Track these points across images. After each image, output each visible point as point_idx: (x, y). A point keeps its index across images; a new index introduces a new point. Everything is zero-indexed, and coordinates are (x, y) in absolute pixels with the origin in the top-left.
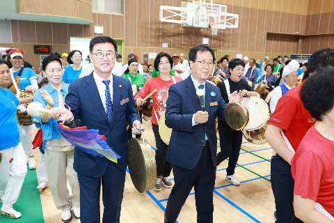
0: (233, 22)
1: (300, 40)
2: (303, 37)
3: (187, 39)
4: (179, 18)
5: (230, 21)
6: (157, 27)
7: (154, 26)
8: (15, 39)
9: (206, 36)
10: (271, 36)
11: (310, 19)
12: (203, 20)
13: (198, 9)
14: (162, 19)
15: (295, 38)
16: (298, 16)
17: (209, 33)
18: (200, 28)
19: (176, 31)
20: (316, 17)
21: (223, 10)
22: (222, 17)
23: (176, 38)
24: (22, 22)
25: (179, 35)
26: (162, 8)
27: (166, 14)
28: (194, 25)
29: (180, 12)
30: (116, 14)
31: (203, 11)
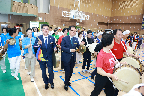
0: (87, 18)
1: (109, 25)
2: (109, 24)
3: (71, 23)
4: (69, 16)
5: (86, 17)
6: (61, 18)
7: (60, 18)
8: (9, 21)
9: (78, 22)
10: (99, 23)
11: (112, 18)
12: (77, 17)
13: (76, 13)
14: (63, 16)
15: (107, 24)
16: (108, 17)
17: (79, 21)
18: (76, 19)
19: (68, 20)
20: (113, 18)
21: (84, 13)
22: (84, 16)
23: (68, 22)
24: (12, 15)
25: (68, 21)
26: (63, 12)
27: (64, 14)
28: (74, 18)
29: (69, 14)
30: (47, 13)
31: (77, 14)
